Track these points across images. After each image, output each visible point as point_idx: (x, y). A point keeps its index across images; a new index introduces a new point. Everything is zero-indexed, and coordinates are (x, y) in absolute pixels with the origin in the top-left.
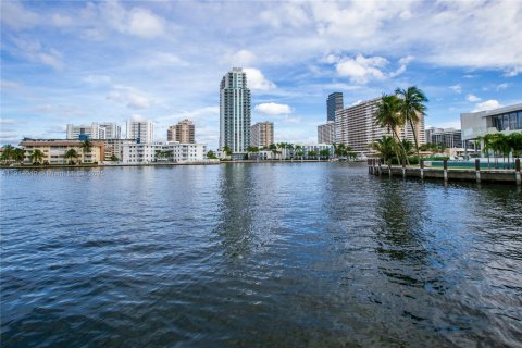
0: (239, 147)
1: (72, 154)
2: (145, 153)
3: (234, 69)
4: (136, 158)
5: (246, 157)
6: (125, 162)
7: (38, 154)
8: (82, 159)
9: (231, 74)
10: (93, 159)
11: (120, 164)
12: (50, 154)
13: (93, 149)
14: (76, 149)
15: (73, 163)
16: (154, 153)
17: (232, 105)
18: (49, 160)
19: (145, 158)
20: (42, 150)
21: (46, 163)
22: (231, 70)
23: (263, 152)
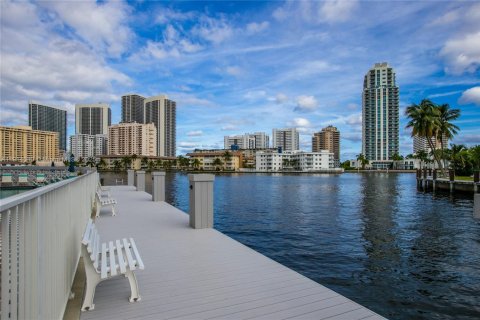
0: (383, 154)
1: (217, 162)
2: (273, 162)
3: (377, 65)
4: (266, 166)
5: (391, 166)
6: (257, 170)
7: (196, 162)
8: (225, 166)
9: (373, 72)
10: (233, 166)
11: (254, 170)
12: (205, 162)
13: (233, 158)
14: (220, 158)
15: (218, 169)
16: (281, 162)
17: (373, 108)
18: (204, 166)
19: (273, 166)
20: (199, 159)
21: (202, 169)
22: (373, 67)
23: (409, 161)
